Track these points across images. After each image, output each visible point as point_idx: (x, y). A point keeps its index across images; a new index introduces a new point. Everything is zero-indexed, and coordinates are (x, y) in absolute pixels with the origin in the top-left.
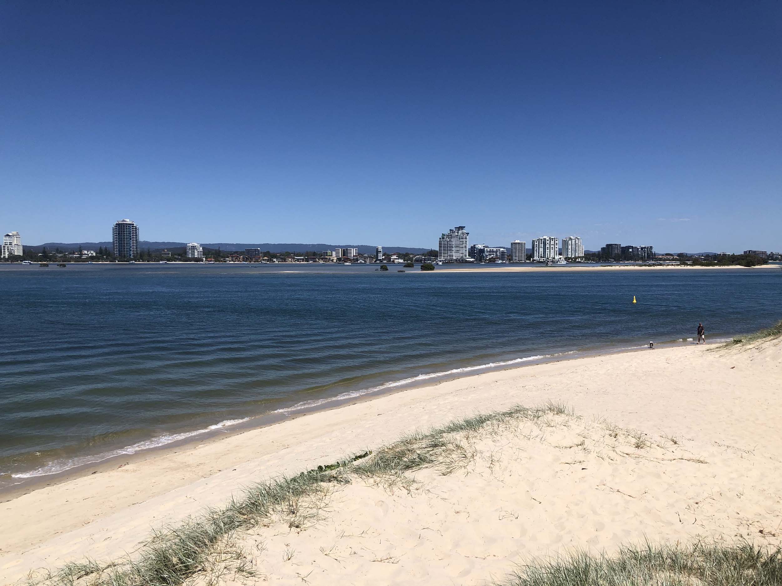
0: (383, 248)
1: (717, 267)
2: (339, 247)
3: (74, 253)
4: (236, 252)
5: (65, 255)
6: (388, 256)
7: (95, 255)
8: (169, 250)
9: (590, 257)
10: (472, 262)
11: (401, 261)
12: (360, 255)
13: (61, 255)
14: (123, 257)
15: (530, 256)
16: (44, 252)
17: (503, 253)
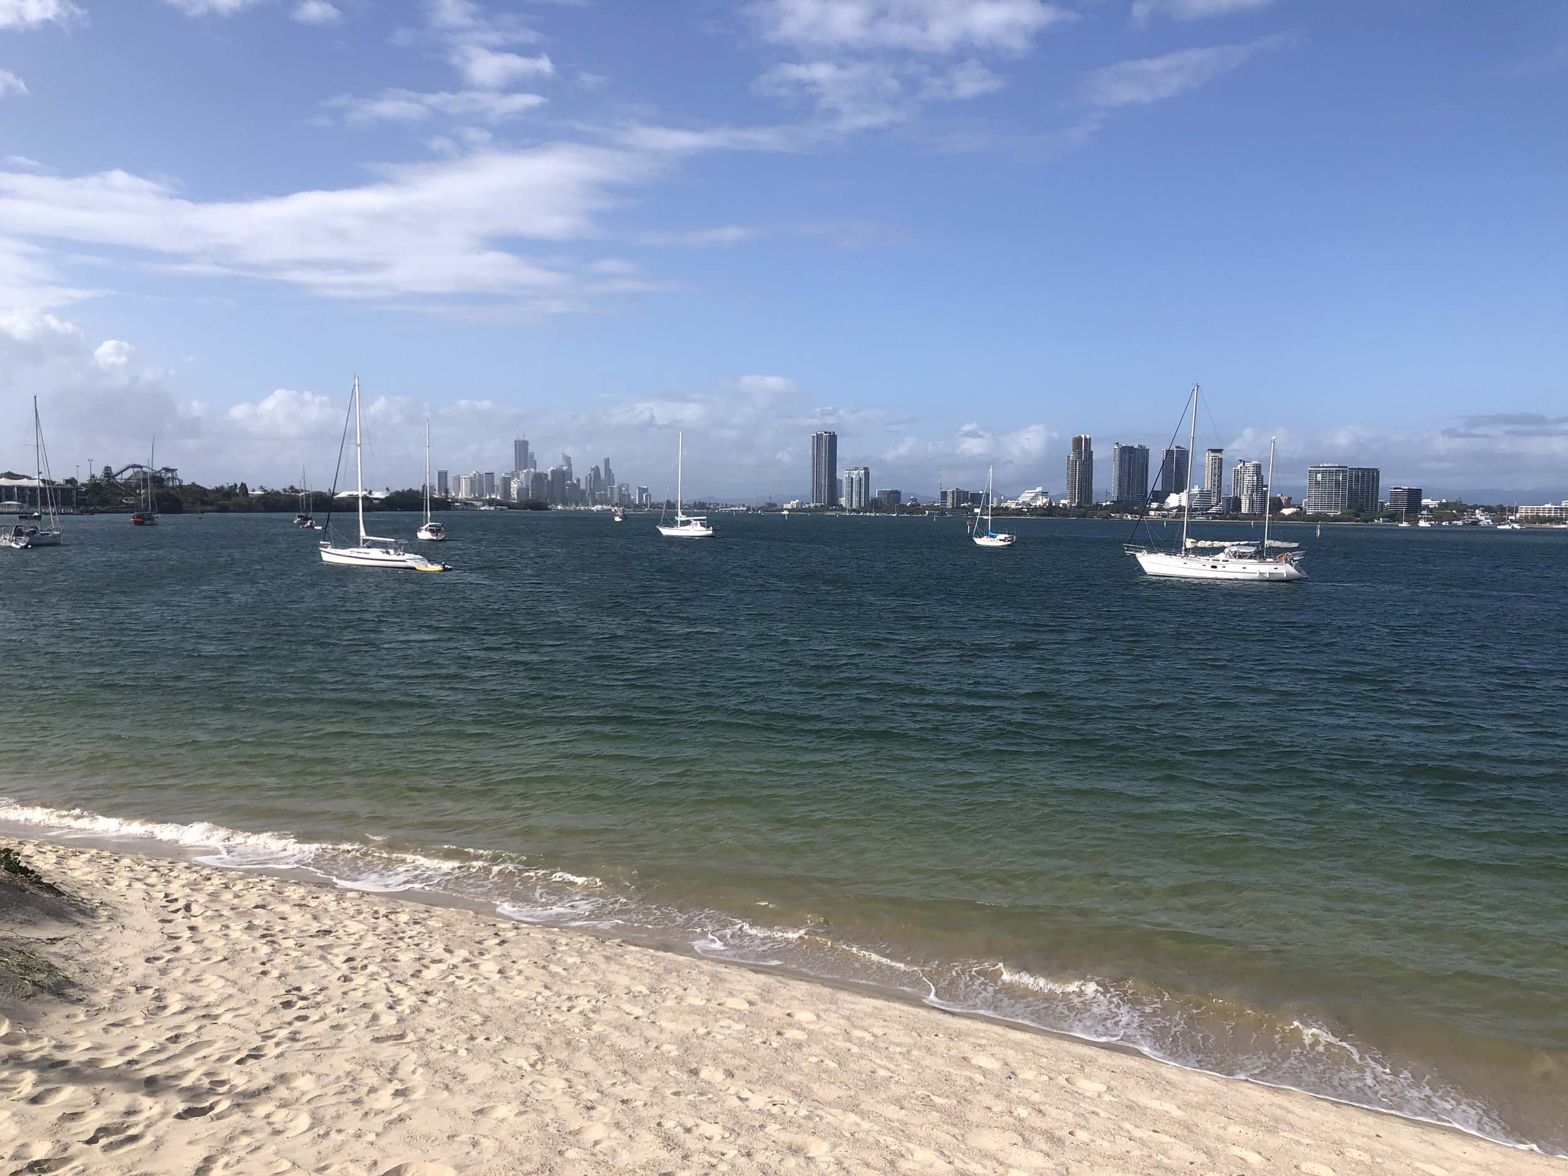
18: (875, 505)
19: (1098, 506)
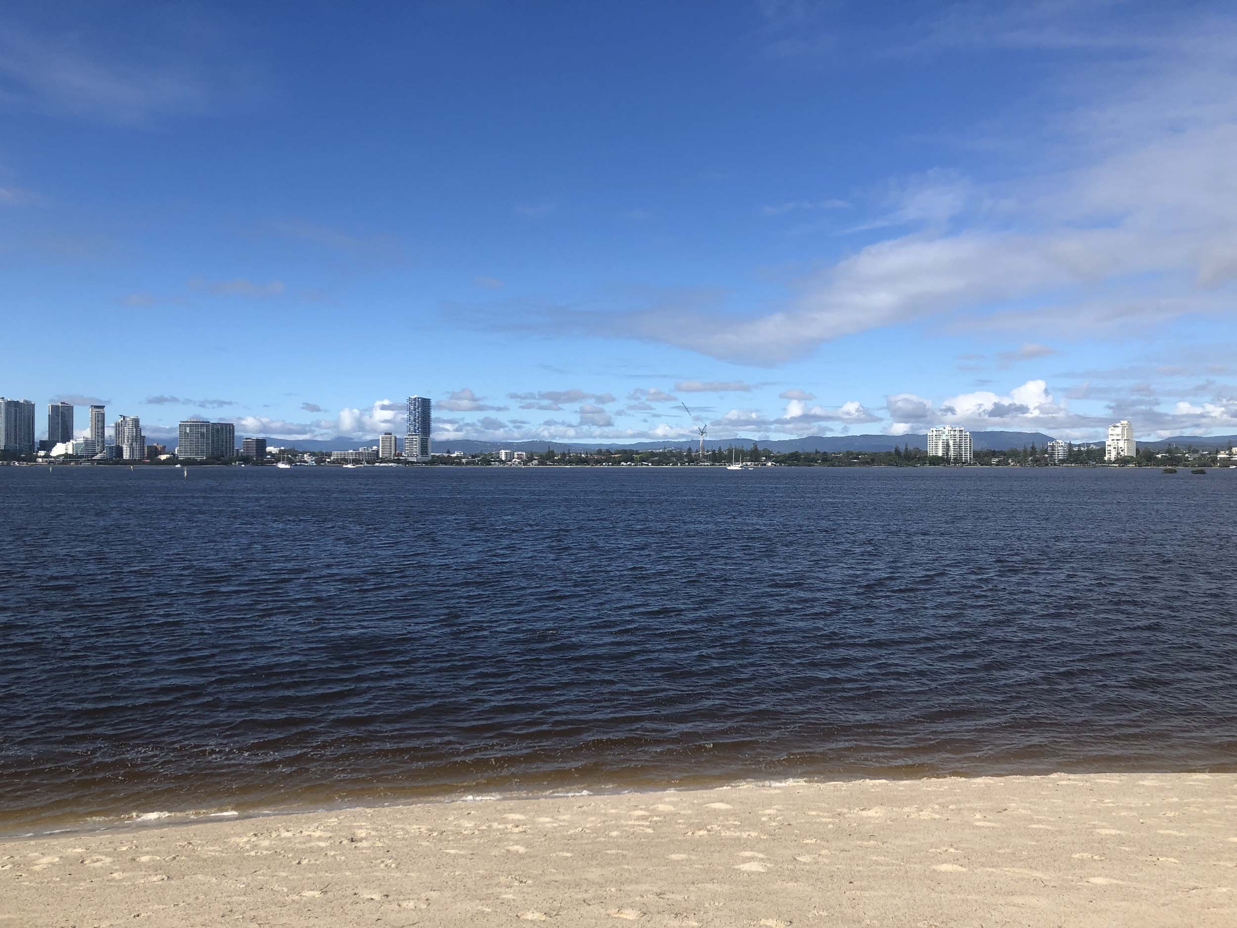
3: (1217, 452)
5: (1202, 455)
13: (1196, 456)
16: (1168, 451)
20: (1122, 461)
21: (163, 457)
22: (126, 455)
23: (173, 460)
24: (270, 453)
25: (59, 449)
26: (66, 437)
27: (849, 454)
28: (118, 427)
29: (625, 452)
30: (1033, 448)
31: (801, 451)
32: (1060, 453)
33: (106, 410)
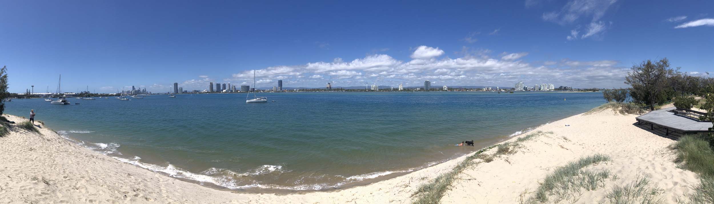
0: (499, 87)
1: (587, 92)
2: (486, 87)
3: (415, 89)
4: (456, 88)
5: (412, 90)
6: (500, 90)
7: (419, 89)
8: (438, 88)
9: (555, 89)
10: (525, 91)
11: (504, 91)
12: (492, 89)
14: (427, 90)
15: (540, 89)
16: (408, 89)
17: (532, 88)
18: (183, 93)
19: (214, 92)
20: (401, 90)
21: (239, 92)
22: (233, 91)
23: (240, 92)
24: (255, 90)
25: (224, 91)
26: (225, 90)
27: (358, 90)
28: (232, 88)
29: (318, 89)
30: (388, 89)
31: (349, 89)
32: (392, 90)
33: (230, 85)
